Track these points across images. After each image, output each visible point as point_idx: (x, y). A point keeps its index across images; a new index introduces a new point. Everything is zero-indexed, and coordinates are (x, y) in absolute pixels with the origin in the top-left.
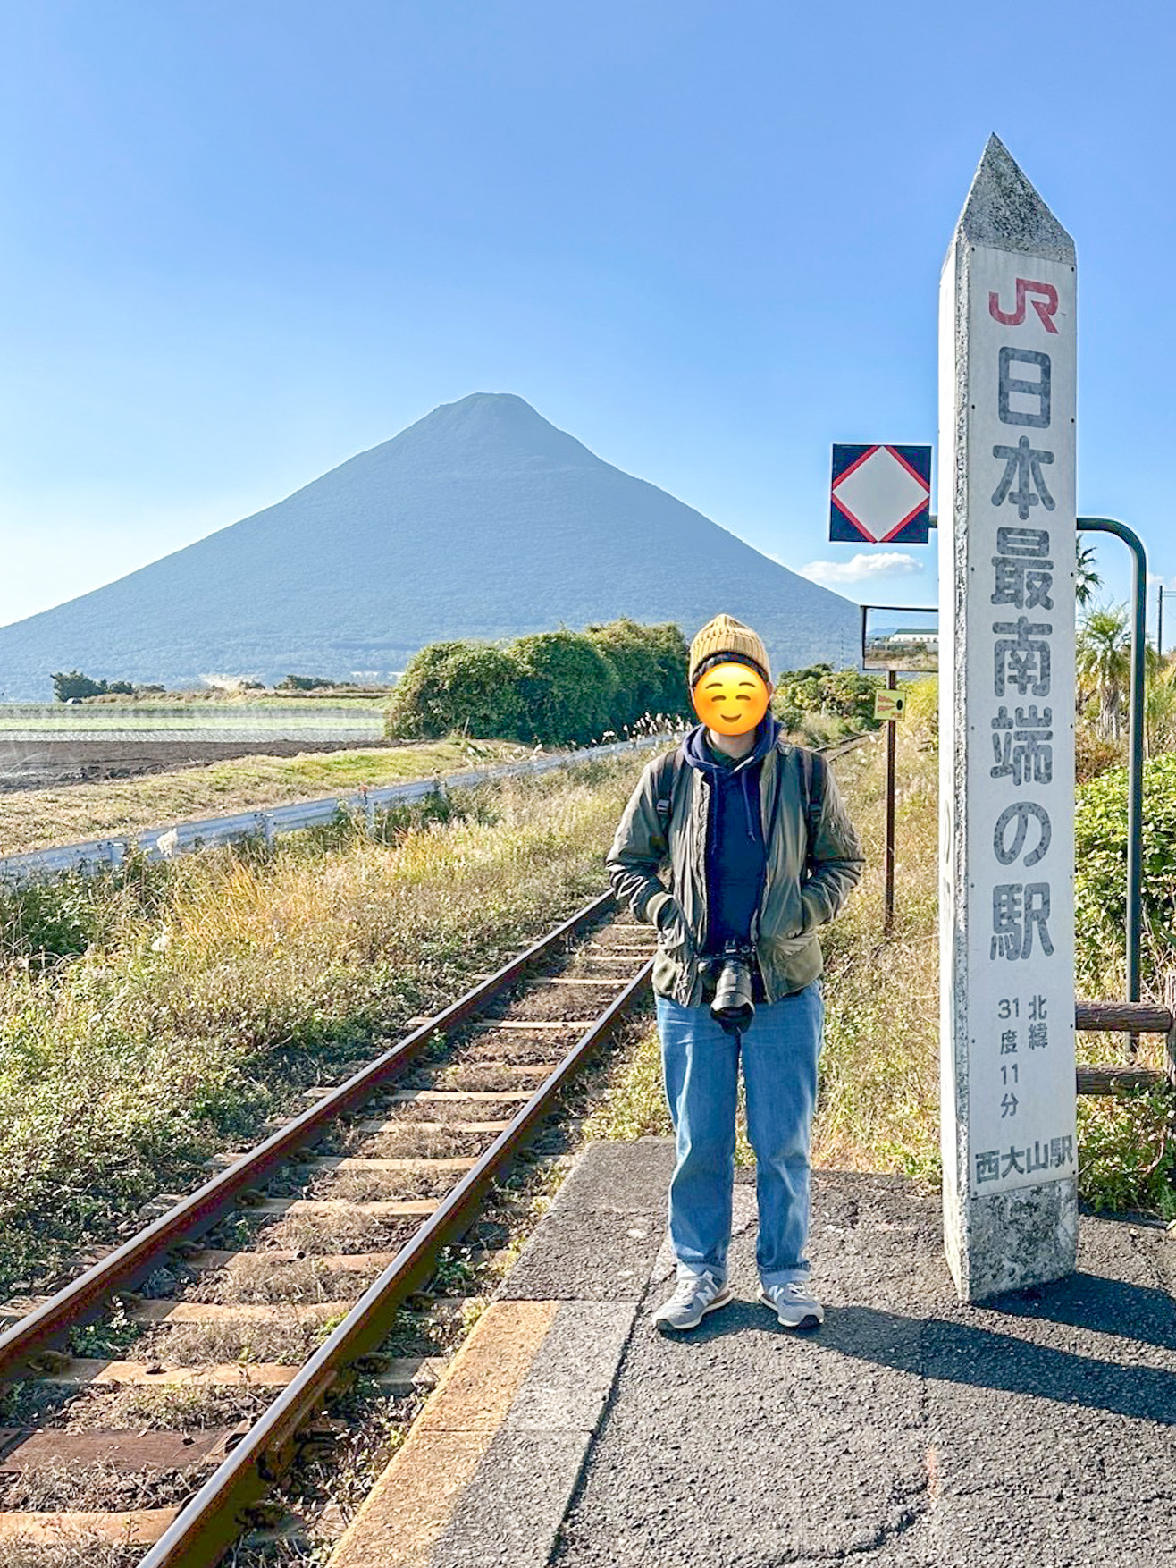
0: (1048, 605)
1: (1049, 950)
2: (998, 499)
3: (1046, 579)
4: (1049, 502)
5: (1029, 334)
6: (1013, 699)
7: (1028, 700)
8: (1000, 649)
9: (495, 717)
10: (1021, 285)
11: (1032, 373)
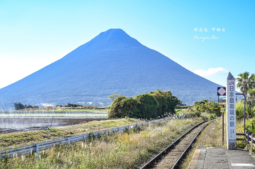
0: (234, 103)
1: (234, 126)
2: (230, 96)
3: (233, 101)
4: (234, 96)
5: (232, 85)
6: (231, 109)
7: (232, 109)
8: (230, 106)
9: (132, 113)
10: (231, 82)
11: (232, 88)
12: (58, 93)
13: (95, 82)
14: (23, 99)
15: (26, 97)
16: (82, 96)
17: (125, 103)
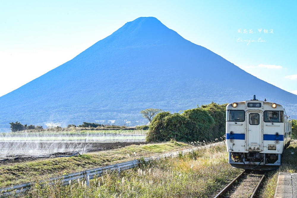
9: (179, 135)
12: (67, 108)
13: (119, 92)
14: (19, 116)
15: (24, 114)
16: (101, 111)
17: (170, 121)
